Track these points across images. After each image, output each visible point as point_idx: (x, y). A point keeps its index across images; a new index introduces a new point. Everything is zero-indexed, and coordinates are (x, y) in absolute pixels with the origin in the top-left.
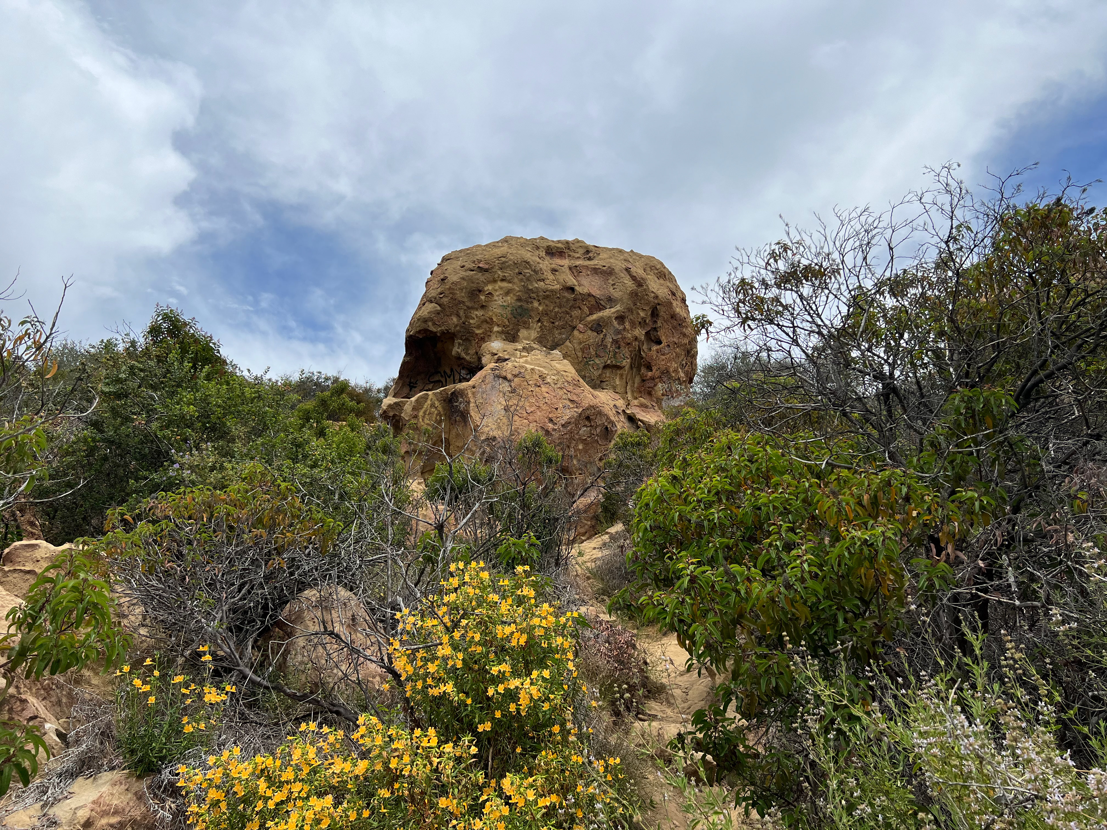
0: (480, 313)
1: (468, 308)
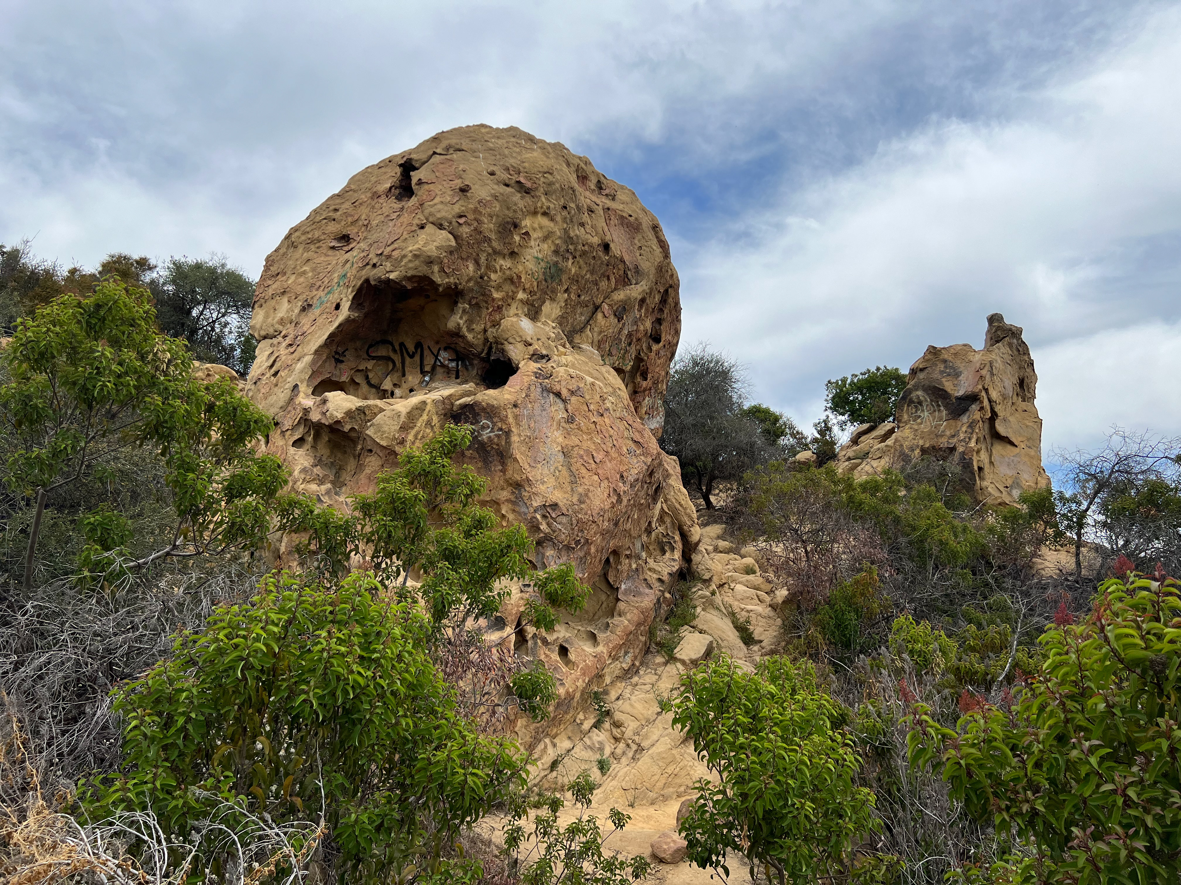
0: (505, 263)
1: (496, 252)
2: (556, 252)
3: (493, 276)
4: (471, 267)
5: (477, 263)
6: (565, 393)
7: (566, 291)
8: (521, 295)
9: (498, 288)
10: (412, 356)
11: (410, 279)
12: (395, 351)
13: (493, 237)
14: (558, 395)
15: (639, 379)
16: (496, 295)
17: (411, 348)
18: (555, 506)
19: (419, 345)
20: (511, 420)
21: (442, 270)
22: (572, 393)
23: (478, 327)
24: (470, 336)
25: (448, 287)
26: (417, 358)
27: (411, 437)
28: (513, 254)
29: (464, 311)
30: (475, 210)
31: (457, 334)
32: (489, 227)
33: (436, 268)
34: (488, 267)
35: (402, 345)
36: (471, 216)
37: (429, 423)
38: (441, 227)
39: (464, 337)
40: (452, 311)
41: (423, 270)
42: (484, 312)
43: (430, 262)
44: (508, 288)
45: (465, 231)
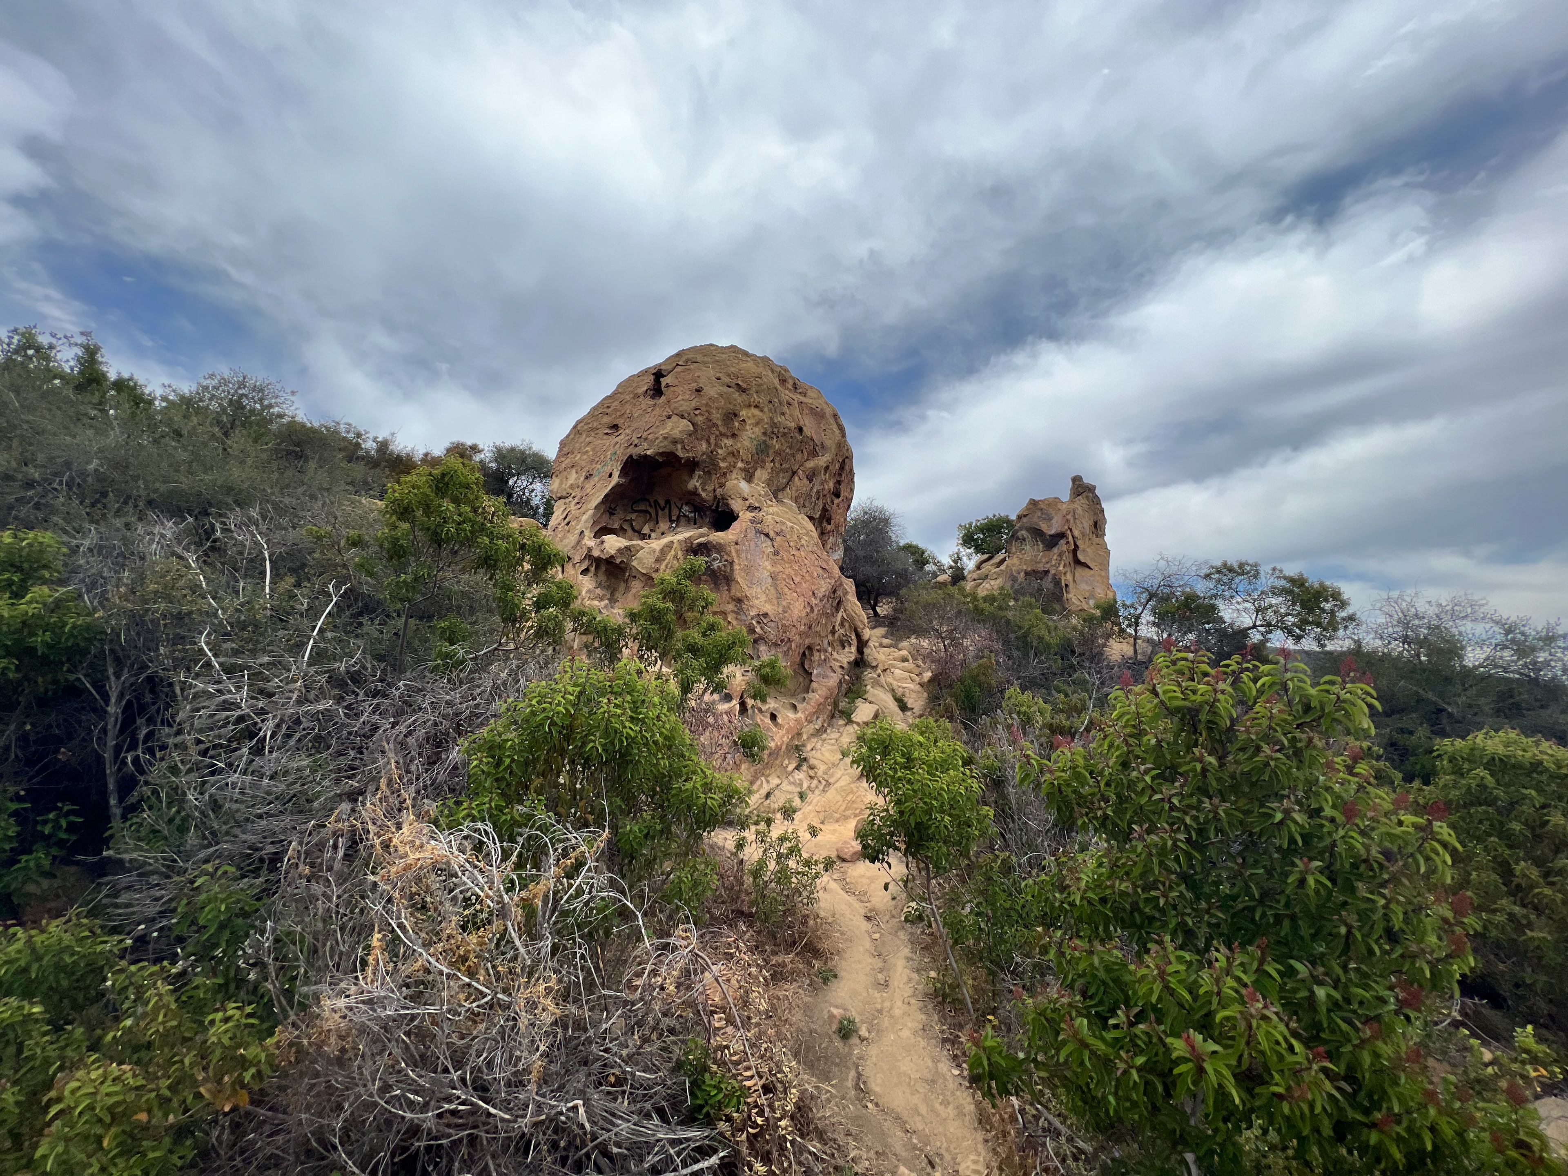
0: (728, 442)
1: (721, 434)
2: (765, 434)
3: (720, 451)
4: (704, 445)
5: (708, 442)
6: (772, 534)
7: (772, 461)
8: (740, 465)
9: (724, 460)
10: (663, 509)
11: (661, 454)
12: (651, 506)
13: (719, 423)
14: (767, 535)
15: (825, 524)
16: (722, 465)
17: (662, 503)
18: (766, 615)
19: (668, 502)
20: (734, 554)
21: (683, 448)
22: (777, 534)
23: (710, 488)
24: (704, 494)
25: (688, 460)
26: (667, 511)
27: (663, 567)
28: (734, 435)
29: (699, 477)
30: (707, 405)
31: (695, 493)
32: (717, 417)
33: (679, 446)
34: (716, 445)
35: (656, 502)
36: (704, 409)
37: (675, 557)
38: (682, 417)
39: (699, 495)
40: (691, 477)
41: (670, 448)
42: (714, 477)
43: (675, 442)
44: (731, 459)
45: (700, 419)
